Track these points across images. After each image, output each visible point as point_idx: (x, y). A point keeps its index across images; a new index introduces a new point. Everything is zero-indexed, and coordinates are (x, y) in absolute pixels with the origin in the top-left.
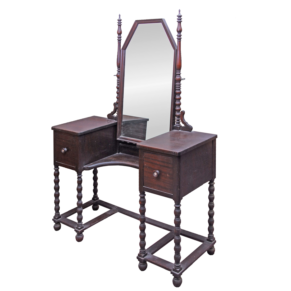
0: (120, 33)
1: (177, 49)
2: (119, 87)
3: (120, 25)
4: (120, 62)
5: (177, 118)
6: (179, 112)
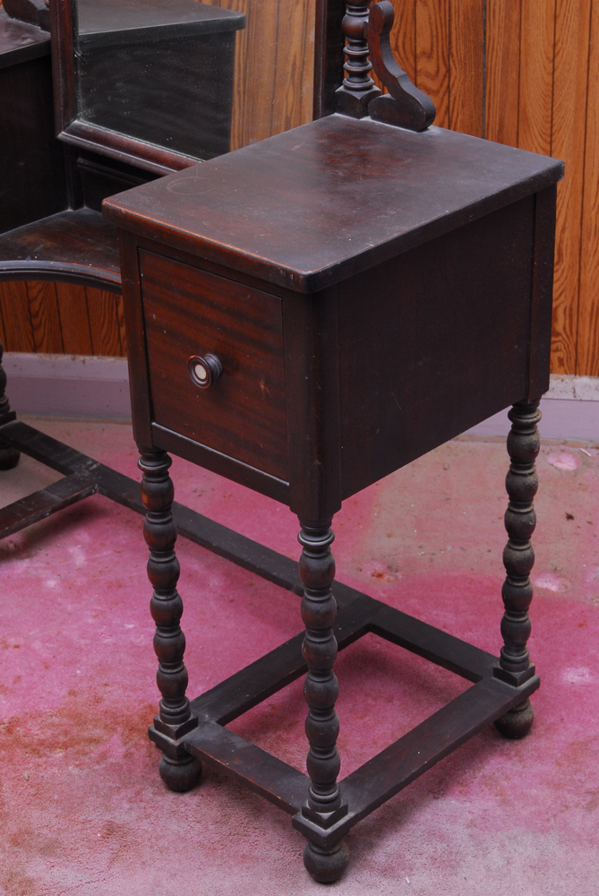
5: (352, 44)
6: (364, 13)
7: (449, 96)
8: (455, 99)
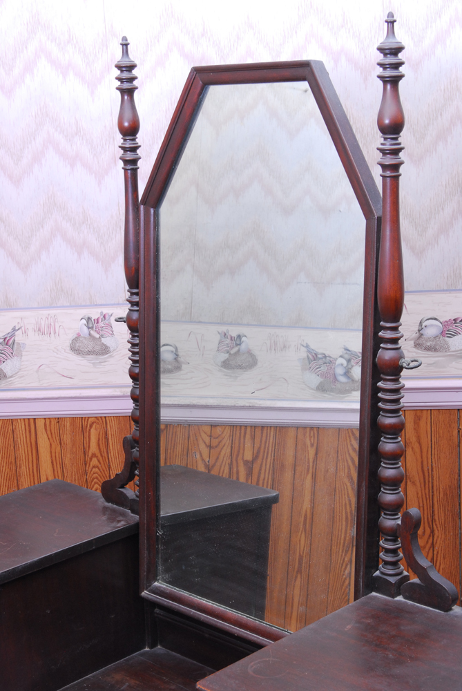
0: (130, 130)
1: (380, 214)
2: (137, 374)
3: (128, 92)
4: (138, 260)
5: (386, 540)
6: (396, 517)
7: (433, 551)
8: (438, 552)
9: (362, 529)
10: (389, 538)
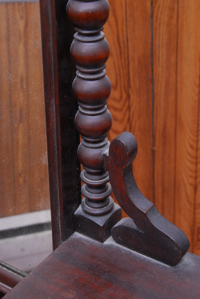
5: (89, 173)
8: (134, 113)
9: (56, 160)
10: (93, 171)
